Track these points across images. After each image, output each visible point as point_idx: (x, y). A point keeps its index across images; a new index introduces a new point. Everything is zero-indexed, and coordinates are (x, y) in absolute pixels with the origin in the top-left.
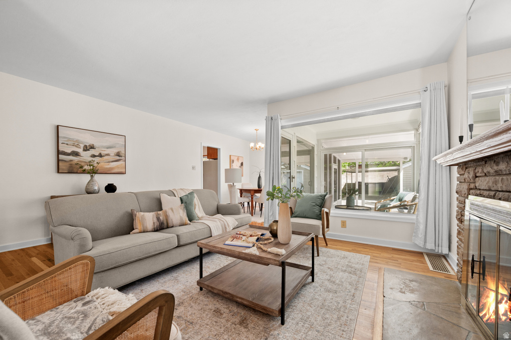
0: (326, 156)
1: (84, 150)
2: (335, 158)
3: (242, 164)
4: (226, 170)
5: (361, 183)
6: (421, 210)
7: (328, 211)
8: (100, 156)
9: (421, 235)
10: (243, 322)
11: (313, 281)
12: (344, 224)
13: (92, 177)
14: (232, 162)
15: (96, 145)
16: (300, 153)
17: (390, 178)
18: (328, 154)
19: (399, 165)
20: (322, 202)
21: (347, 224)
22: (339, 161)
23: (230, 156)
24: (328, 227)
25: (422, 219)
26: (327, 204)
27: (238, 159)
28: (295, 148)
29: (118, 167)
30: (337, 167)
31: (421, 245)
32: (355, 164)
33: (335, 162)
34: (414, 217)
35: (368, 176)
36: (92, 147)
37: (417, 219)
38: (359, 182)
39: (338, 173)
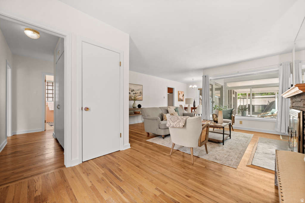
0: (229, 90)
1: (132, 92)
2: (234, 91)
3: (183, 95)
4: (186, 99)
5: (250, 105)
6: (279, 116)
7: (234, 116)
8: (136, 94)
9: (279, 127)
10: (211, 144)
11: (230, 138)
12: (241, 123)
13: (134, 102)
14: (179, 94)
15: (135, 89)
16: (216, 89)
17: (270, 102)
18: (230, 90)
19: (275, 94)
20: (231, 112)
21: (243, 123)
22: (236, 92)
23: (178, 91)
24: (234, 123)
25: (279, 120)
26: (234, 113)
27: (182, 93)
28: (214, 87)
29: (140, 98)
30: (235, 96)
31: (279, 131)
32: (246, 94)
33: (234, 94)
34: (276, 120)
35: (254, 101)
36: (134, 90)
37: (277, 120)
38: (248, 105)
39: (235, 99)
